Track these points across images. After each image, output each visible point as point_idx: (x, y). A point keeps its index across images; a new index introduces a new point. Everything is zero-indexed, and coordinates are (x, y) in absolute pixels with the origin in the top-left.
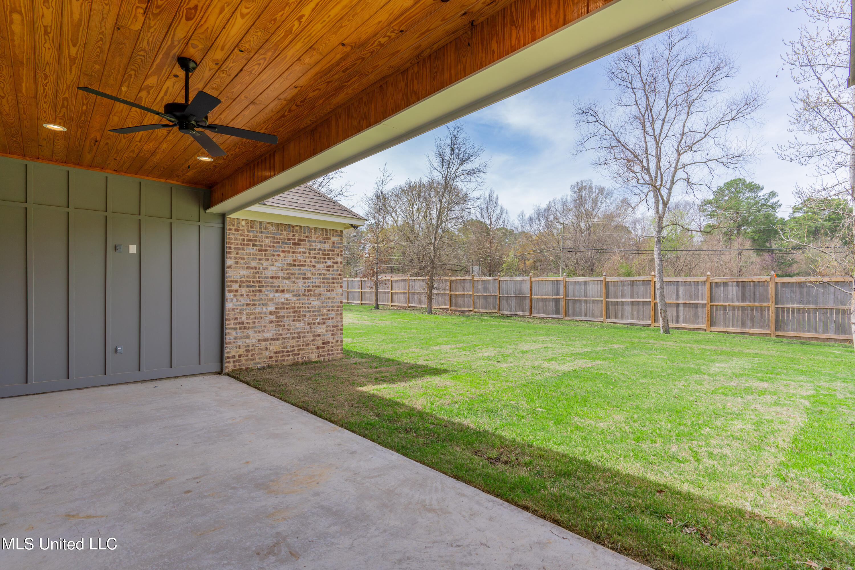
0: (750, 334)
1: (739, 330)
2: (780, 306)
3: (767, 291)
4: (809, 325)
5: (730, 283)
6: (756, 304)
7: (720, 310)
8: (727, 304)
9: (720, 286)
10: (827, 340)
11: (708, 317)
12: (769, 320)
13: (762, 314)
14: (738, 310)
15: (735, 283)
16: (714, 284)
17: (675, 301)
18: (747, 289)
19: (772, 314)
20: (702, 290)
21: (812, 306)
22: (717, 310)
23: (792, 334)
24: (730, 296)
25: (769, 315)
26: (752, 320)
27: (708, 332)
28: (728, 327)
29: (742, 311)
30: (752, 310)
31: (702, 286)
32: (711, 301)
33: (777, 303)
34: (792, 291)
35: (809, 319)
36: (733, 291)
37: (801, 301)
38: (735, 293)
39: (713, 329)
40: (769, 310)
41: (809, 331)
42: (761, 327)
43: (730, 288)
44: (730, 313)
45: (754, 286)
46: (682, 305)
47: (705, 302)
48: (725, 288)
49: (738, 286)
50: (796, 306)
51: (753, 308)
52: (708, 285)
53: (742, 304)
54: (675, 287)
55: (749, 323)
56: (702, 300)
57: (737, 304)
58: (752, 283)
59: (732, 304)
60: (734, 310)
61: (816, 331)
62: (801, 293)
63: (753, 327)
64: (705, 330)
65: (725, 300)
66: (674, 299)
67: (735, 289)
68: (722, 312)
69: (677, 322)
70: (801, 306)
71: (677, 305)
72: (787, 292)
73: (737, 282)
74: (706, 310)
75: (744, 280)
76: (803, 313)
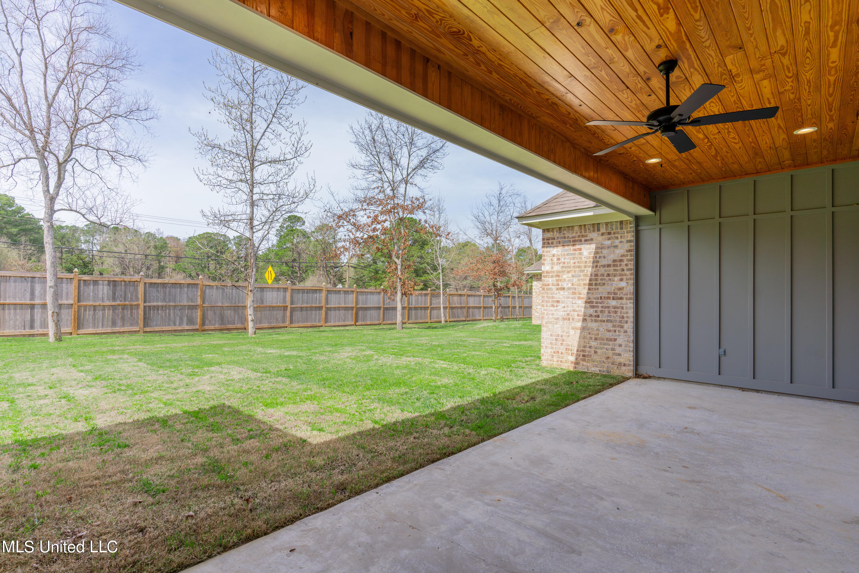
0: (120, 333)
1: (109, 330)
2: (148, 304)
3: (136, 291)
4: (169, 320)
5: (101, 282)
6: (127, 303)
7: (89, 311)
8: (97, 304)
9: (89, 284)
10: (182, 331)
11: (74, 319)
12: (138, 318)
13: (132, 313)
14: (109, 309)
15: (106, 282)
16: (82, 282)
17: (28, 302)
18: (118, 288)
19: (141, 312)
20: (67, 289)
21: (172, 304)
22: (85, 310)
23: (157, 329)
24: (100, 296)
25: (138, 313)
26: (123, 319)
27: (74, 336)
28: (98, 328)
29: (113, 310)
30: (123, 309)
31: (67, 283)
32: (79, 301)
33: (145, 302)
34: (158, 291)
35: (169, 314)
36: (104, 290)
37: (164, 300)
38: (105, 291)
39: (81, 331)
40: (138, 308)
41: (169, 325)
42: (131, 325)
43: (101, 287)
44: (100, 313)
45: (125, 285)
46: (39, 306)
47: (71, 302)
48: (95, 287)
49: (109, 285)
50: (160, 304)
51: (124, 307)
52: (75, 283)
53: (113, 303)
54: (29, 284)
55: (119, 322)
56: (67, 299)
57: (107, 303)
58: (123, 283)
59: (102, 304)
60: (104, 310)
61: (175, 325)
62: (165, 293)
63: (123, 325)
64: (71, 334)
65: (94, 301)
66: (28, 299)
67: (106, 288)
68: (92, 312)
69: (32, 327)
70: (164, 304)
71: (32, 307)
72: (153, 292)
73: (108, 281)
74: (72, 312)
75: (116, 279)
76: (166, 310)
